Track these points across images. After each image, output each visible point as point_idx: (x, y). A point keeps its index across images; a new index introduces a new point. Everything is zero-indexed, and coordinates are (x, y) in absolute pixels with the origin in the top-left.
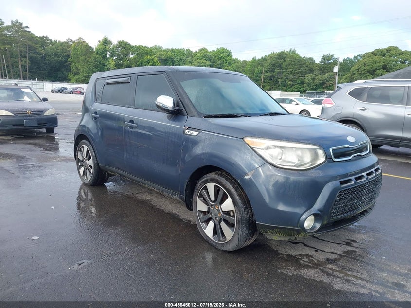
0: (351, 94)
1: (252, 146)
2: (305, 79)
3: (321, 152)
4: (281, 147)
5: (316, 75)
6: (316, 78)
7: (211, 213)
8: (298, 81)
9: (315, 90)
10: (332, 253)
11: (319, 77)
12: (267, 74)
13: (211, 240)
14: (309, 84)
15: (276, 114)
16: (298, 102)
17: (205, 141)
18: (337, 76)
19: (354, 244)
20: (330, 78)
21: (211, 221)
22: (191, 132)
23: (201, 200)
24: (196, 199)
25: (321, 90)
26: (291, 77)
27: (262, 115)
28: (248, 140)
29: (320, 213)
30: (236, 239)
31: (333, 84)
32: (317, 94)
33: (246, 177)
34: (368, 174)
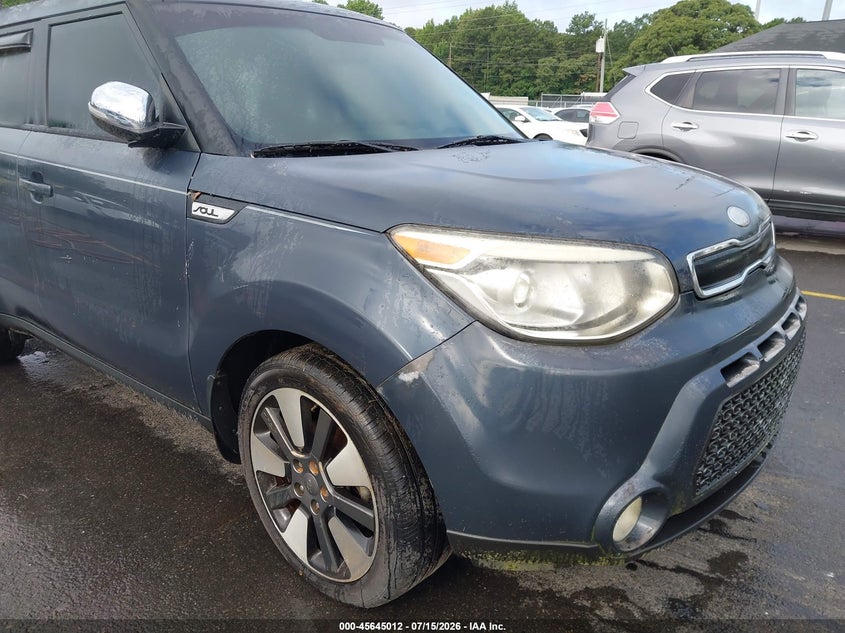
0: (657, 90)
1: (421, 261)
2: (537, 67)
3: (658, 271)
4: (525, 263)
5: (559, 60)
6: (561, 65)
7: (297, 485)
8: (523, 71)
9: (559, 91)
10: (678, 570)
11: (566, 63)
12: (459, 59)
13: (305, 566)
14: (545, 79)
15: (493, 141)
16: (529, 117)
17: (256, 238)
18: (603, 60)
19: (736, 528)
20: (588, 65)
21: (298, 510)
22: (210, 208)
23: (262, 440)
24: (246, 434)
25: (570, 90)
26: (509, 64)
27: (453, 146)
28: (406, 237)
29: (662, 486)
30: (382, 577)
31: (594, 79)
32: (565, 99)
33: (407, 377)
34: (786, 326)
